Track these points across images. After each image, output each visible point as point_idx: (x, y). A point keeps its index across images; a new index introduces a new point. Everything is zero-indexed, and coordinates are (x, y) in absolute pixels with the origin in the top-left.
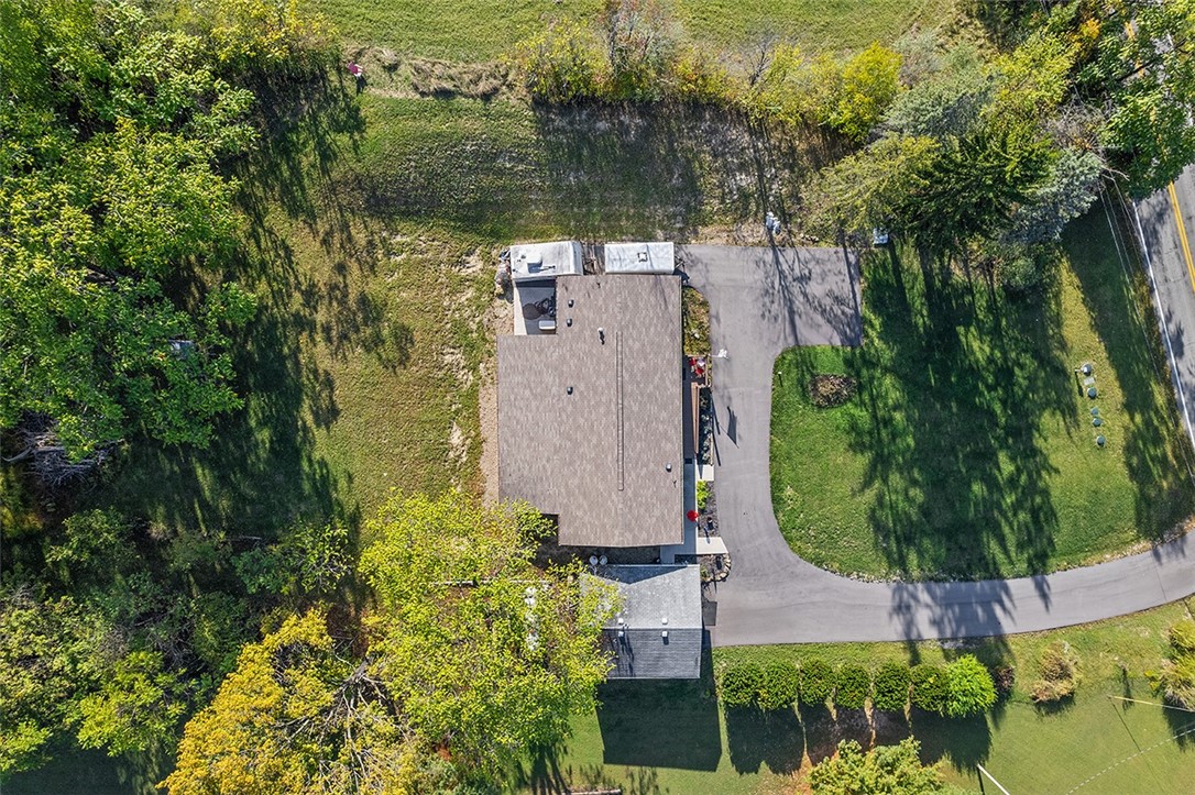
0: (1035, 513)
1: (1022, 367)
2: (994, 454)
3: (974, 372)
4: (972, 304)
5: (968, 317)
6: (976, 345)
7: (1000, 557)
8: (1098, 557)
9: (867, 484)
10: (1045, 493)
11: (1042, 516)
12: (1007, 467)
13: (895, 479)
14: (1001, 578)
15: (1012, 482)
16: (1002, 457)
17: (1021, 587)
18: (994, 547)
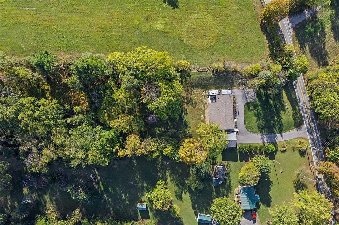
0: (280, 125)
1: (278, 105)
2: (274, 117)
3: (271, 105)
4: (271, 96)
5: (270, 98)
6: (271, 102)
7: (276, 131)
8: (289, 131)
9: (257, 121)
10: (282, 122)
11: (281, 125)
12: (276, 118)
13: (261, 120)
14: (276, 134)
15: (277, 120)
16: (275, 117)
17: (279, 135)
18: (275, 130)
